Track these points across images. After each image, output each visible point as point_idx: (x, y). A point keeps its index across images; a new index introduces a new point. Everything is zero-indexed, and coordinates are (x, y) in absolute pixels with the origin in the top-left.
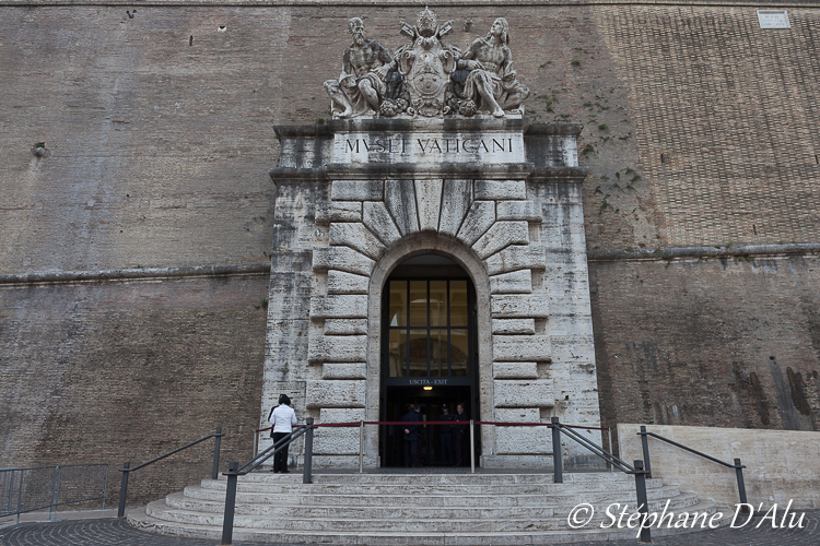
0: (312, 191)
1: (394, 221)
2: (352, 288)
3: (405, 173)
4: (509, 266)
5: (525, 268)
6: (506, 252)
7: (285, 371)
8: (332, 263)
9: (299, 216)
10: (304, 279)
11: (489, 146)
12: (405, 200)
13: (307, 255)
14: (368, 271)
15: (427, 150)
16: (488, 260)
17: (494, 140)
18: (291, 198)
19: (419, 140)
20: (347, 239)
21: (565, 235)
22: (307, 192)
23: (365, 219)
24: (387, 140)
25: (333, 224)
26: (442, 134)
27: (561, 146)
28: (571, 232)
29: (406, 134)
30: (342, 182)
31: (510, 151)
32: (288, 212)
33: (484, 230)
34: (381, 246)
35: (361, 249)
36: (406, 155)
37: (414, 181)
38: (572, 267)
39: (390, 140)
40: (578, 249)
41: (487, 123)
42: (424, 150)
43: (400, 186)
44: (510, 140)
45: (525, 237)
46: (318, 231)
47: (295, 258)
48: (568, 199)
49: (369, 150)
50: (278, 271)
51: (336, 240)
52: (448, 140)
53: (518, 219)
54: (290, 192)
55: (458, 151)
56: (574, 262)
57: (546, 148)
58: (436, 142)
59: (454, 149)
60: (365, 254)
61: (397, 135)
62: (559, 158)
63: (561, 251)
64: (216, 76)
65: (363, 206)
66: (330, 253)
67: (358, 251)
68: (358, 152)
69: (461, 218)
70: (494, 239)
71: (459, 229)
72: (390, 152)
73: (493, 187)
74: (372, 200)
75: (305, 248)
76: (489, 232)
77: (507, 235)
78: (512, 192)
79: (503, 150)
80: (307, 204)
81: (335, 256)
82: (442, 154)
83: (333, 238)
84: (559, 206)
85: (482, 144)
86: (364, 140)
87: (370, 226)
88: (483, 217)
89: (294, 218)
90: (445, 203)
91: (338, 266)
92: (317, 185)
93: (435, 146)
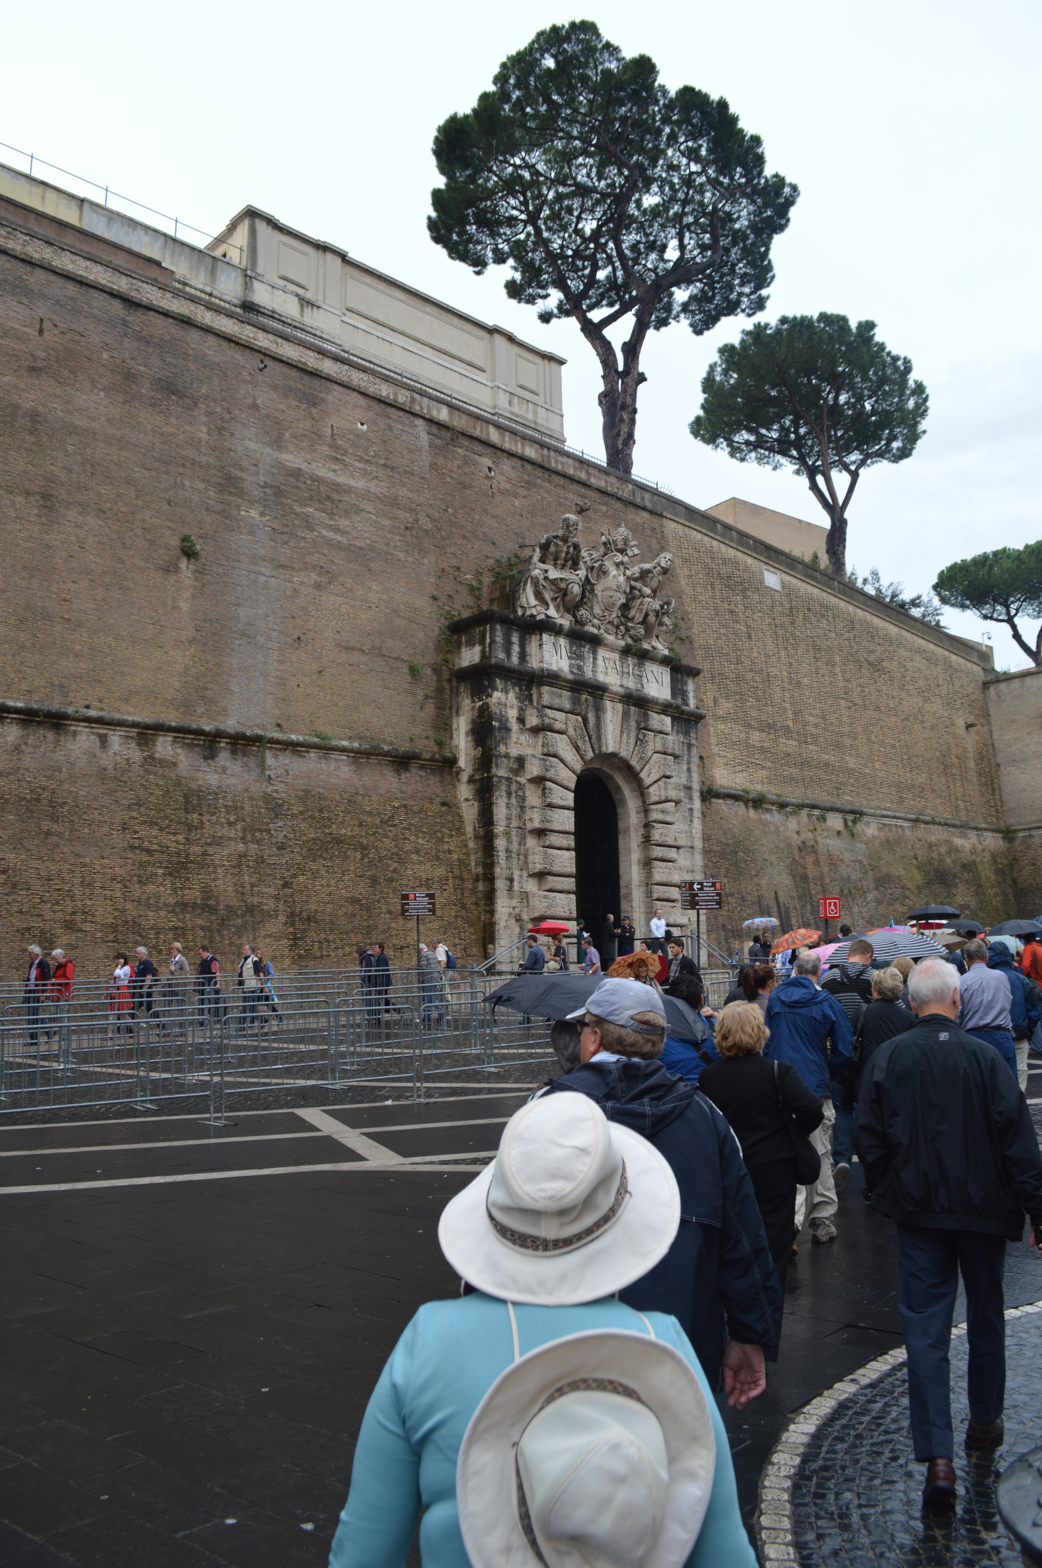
0: (521, 690)
1: (590, 738)
2: (562, 802)
3: (598, 691)
4: (663, 798)
5: (670, 801)
6: (661, 783)
7: (511, 880)
8: (549, 775)
9: (512, 714)
10: (521, 787)
11: (650, 676)
12: (598, 719)
13: (521, 761)
15: (610, 670)
16: (651, 790)
17: (652, 671)
18: (504, 695)
19: (603, 657)
20: (559, 751)
21: (689, 772)
22: (517, 691)
23: (569, 734)
24: (582, 650)
25: (547, 733)
26: (618, 656)
27: (686, 685)
28: (693, 770)
29: (595, 649)
30: (551, 688)
31: (662, 685)
32: (503, 710)
33: (647, 760)
34: (582, 763)
35: (569, 764)
36: (595, 671)
37: (604, 700)
38: (693, 804)
39: (584, 652)
40: (696, 787)
41: (652, 654)
42: (607, 669)
43: (594, 703)
44: (662, 674)
45: (672, 771)
46: (527, 736)
47: (511, 763)
48: (692, 740)
49: (569, 658)
50: (500, 775)
51: (551, 750)
52: (623, 663)
53: (668, 753)
54: (504, 688)
55: (629, 676)
56: (694, 799)
57: (676, 684)
58: (615, 662)
59: (627, 673)
60: (570, 770)
61: (588, 647)
62: (684, 697)
63: (686, 788)
64: (367, 495)
65: (567, 718)
66: (547, 764)
67: (566, 765)
68: (561, 658)
69: (634, 745)
70: (654, 770)
71: (632, 756)
72: (584, 664)
73: (653, 718)
74: (573, 713)
75: (519, 753)
76: (650, 762)
77: (662, 767)
78: (664, 727)
79: (658, 682)
80: (518, 705)
81: (551, 768)
82: (619, 677)
83: (549, 748)
84: (685, 744)
85: (645, 673)
86: (565, 646)
87: (574, 741)
88: (647, 747)
89: (508, 718)
90: (624, 729)
91: (554, 779)
92: (525, 685)
93: (614, 666)
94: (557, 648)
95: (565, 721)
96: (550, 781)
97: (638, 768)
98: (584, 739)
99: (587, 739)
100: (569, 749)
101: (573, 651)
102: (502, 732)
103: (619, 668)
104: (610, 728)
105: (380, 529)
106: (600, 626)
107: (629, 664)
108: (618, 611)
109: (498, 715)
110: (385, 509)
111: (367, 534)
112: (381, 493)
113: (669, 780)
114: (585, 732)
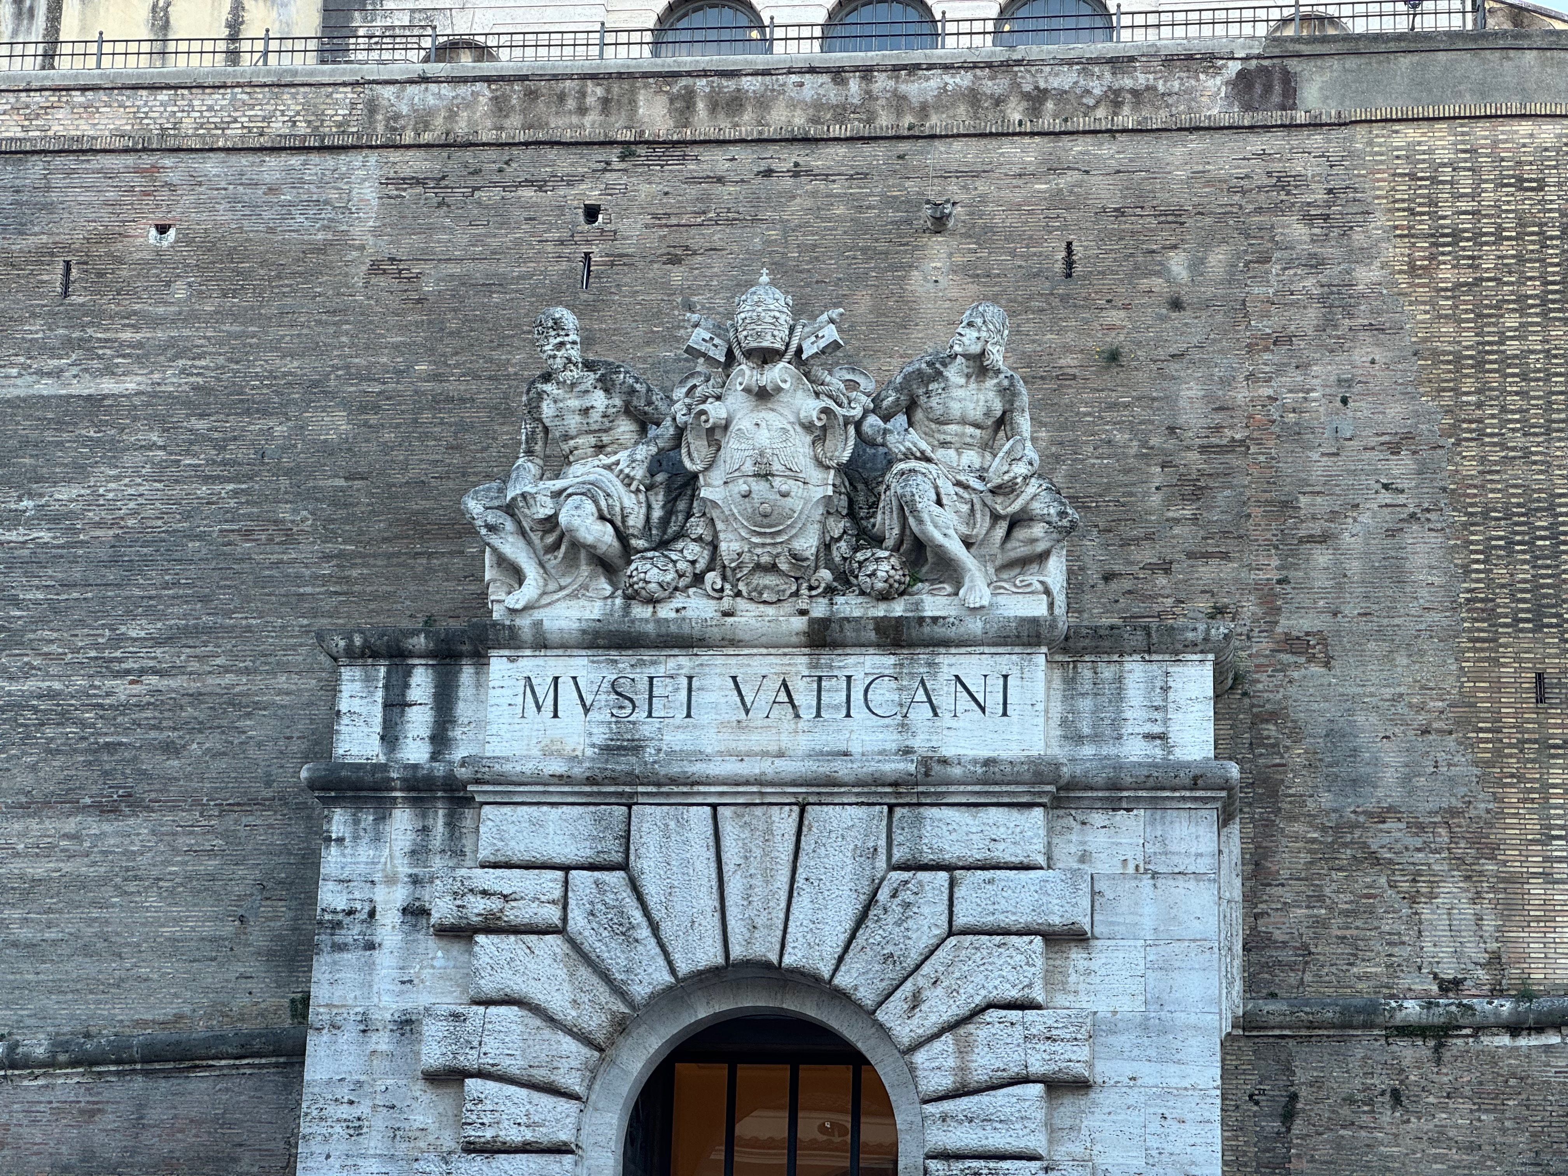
0: (425, 825)
1: (655, 931)
2: (529, 1134)
3: (687, 785)
4: (980, 1076)
5: (1026, 1080)
6: (974, 1030)
8: (473, 1059)
11: (944, 699)
13: (408, 1027)
14: (573, 1081)
15: (759, 712)
16: (920, 1057)
17: (957, 677)
18: (365, 852)
19: (734, 678)
20: (518, 985)
21: (1159, 974)
22: (411, 836)
23: (571, 926)
24: (641, 677)
25: (481, 939)
26: (804, 660)
27: (1166, 689)
28: (1177, 964)
29: (698, 661)
30: (506, 809)
31: (1005, 714)
32: (357, 895)
33: (910, 963)
34: (615, 1008)
35: (560, 1016)
36: (695, 726)
37: (714, 807)
38: (1173, 1075)
39: (651, 679)
40: (1193, 1019)
41: (936, 628)
42: (747, 712)
43: (672, 824)
44: (1005, 677)
45: (1030, 986)
46: (440, 954)
47: (374, 1037)
48: (1176, 859)
49: (587, 710)
50: (325, 1077)
51: (488, 985)
52: (820, 678)
53: (1014, 929)
54: (362, 834)
55: (848, 715)
56: (1179, 1062)
57: (1119, 695)
58: (785, 684)
59: (837, 707)
60: (569, 1032)
61: (672, 663)
62: (1157, 729)
63: (1144, 1027)
64: (148, 404)
65: (566, 882)
66: (470, 1029)
67: (551, 1020)
68: (556, 716)
69: (848, 925)
70: (939, 991)
71: (841, 959)
72: (650, 715)
73: (944, 828)
74: (592, 867)
75: (403, 1006)
76: (926, 969)
77: (979, 979)
78: (1001, 846)
79: (983, 709)
80: (410, 871)
81: (485, 1039)
82: (801, 724)
83: (482, 982)
84: (1147, 881)
85: (921, 691)
86: (574, 678)
87: (586, 947)
88: (910, 923)
89: (372, 914)
90: (802, 881)
91: (492, 1069)
92: (441, 812)
93: (782, 697)
94: (543, 688)
95: (557, 894)
96: (481, 1074)
97: (866, 995)
98: (627, 935)
99: (644, 932)
100: (562, 973)
101: (606, 685)
102: (346, 956)
103: (805, 698)
104: (734, 887)
105: (177, 482)
106: (722, 590)
107: (849, 678)
108: (831, 521)
109: (334, 912)
110: (201, 425)
111: (132, 505)
112: (196, 388)
113: (1014, 1015)
114: (637, 916)
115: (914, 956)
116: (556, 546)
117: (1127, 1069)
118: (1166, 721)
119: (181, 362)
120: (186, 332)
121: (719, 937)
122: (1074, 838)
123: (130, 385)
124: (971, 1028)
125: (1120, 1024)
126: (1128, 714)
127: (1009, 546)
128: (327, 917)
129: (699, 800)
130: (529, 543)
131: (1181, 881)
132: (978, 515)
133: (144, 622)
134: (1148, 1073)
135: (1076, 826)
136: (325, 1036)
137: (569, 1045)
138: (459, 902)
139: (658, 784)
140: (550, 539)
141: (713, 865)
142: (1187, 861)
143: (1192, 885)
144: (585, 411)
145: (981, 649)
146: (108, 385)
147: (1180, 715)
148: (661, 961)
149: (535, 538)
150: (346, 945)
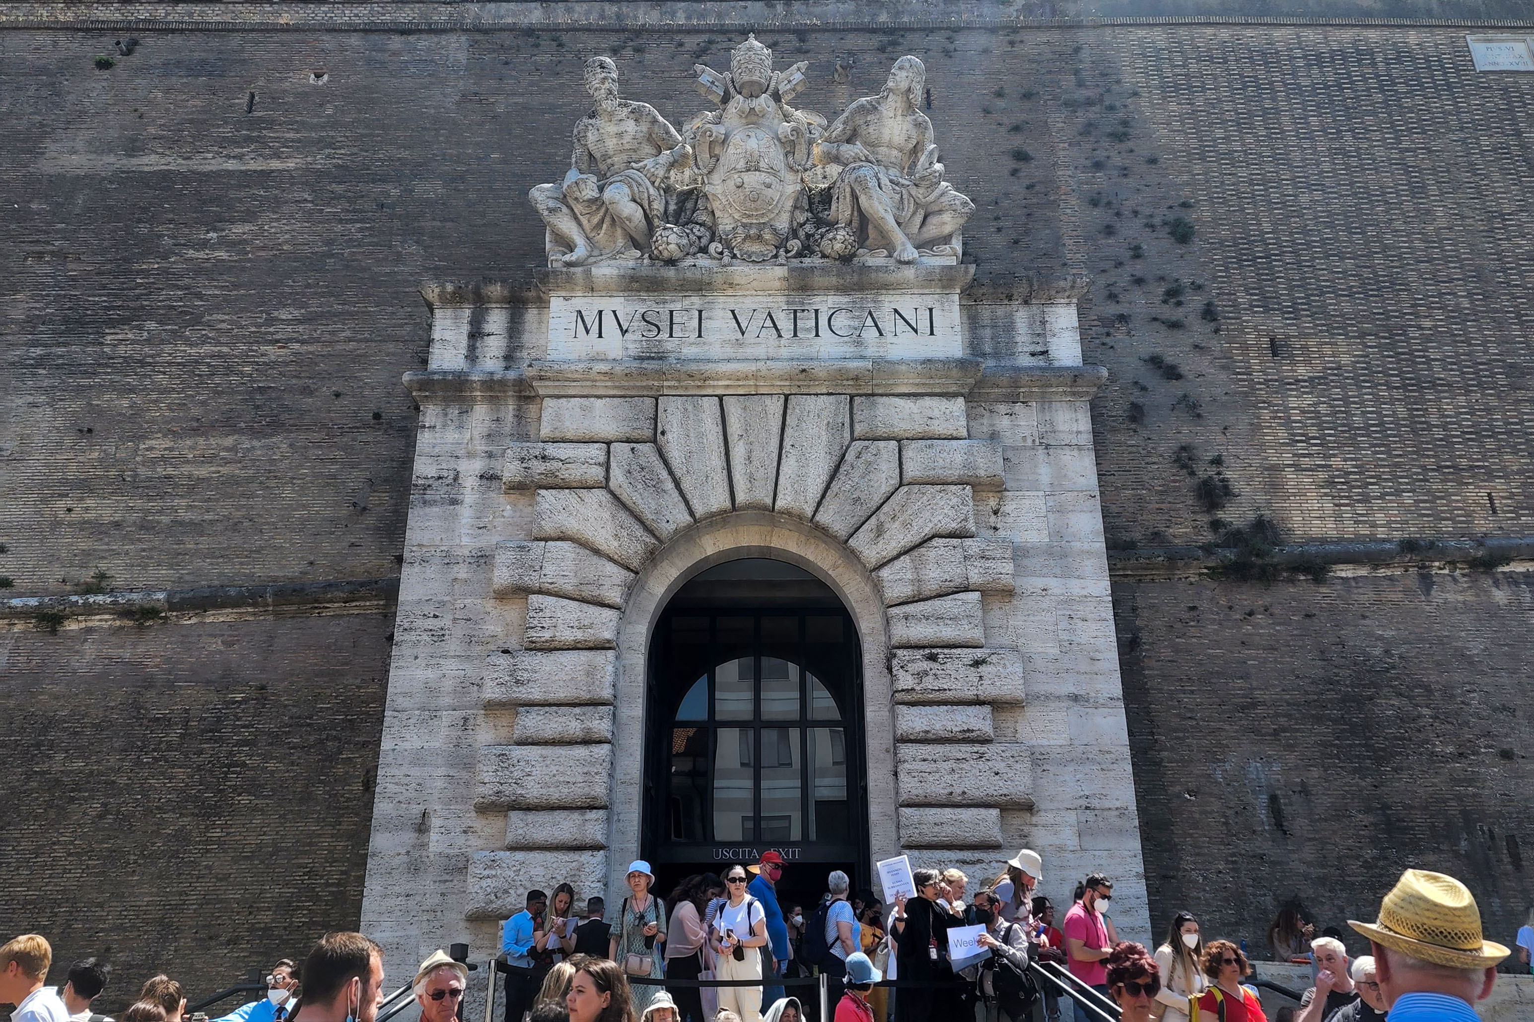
0: (498, 415)
1: (677, 485)
2: (579, 635)
3: (701, 380)
4: (930, 586)
5: (966, 589)
6: (926, 553)
7: (421, 829)
8: (536, 579)
10: (473, 616)
12: (701, 439)
13: (483, 561)
14: (615, 596)
16: (885, 573)
17: (896, 311)
18: (451, 436)
19: (733, 312)
20: (572, 525)
21: (1057, 515)
22: (487, 423)
23: (613, 484)
24: (664, 310)
25: (543, 492)
26: (784, 299)
27: (1043, 323)
28: (1071, 508)
29: (707, 299)
30: (563, 400)
31: (932, 333)
32: (444, 466)
33: (874, 505)
34: (648, 540)
35: (603, 547)
36: (704, 343)
37: (721, 398)
38: (1076, 587)
39: (671, 312)
40: (1086, 546)
41: (881, 275)
42: (743, 333)
43: (690, 408)
44: (931, 310)
45: (966, 520)
46: (508, 507)
47: (456, 568)
48: (1062, 436)
49: (624, 332)
50: (415, 598)
51: (548, 526)
52: (795, 311)
53: (950, 480)
54: (449, 422)
55: (817, 335)
56: (1079, 577)
57: (1010, 327)
58: (770, 315)
59: (808, 330)
60: (611, 559)
61: (687, 302)
62: (1039, 349)
63: (1049, 552)
64: (302, 176)
65: (608, 452)
66: (533, 557)
67: (597, 552)
68: (600, 336)
69: (825, 478)
70: (897, 524)
71: (819, 504)
72: (671, 336)
73: (893, 410)
74: (628, 441)
75: (479, 545)
76: (885, 508)
77: (927, 514)
78: (936, 422)
79: (916, 331)
80: (487, 449)
81: (545, 564)
82: (783, 341)
83: (543, 523)
84: (1041, 451)
85: (869, 318)
86: (614, 312)
87: (624, 497)
88: (872, 476)
89: (456, 479)
90: (789, 447)
91: (551, 587)
92: (511, 407)
93: (769, 323)
94: (591, 318)
95: (602, 458)
96: (540, 592)
97: (840, 527)
98: (657, 488)
99: (669, 485)
100: (606, 515)
101: (638, 316)
102: (435, 509)
103: (785, 323)
104: (738, 452)
105: (320, 222)
106: (721, 253)
107: (816, 311)
108: (797, 212)
109: (426, 478)
110: (339, 189)
111: (287, 236)
112: (337, 166)
113: (955, 541)
114: (664, 474)
115: (877, 499)
116: (599, 225)
117: (1039, 583)
118: (1046, 344)
119: (327, 151)
120: (331, 133)
121: (727, 488)
122: (985, 421)
123: (291, 164)
124: (922, 550)
125: (1031, 551)
126: (1018, 339)
127: (924, 229)
128: (420, 482)
129: (710, 391)
130: (580, 224)
131: (1067, 451)
132: (906, 202)
133: (291, 309)
134: (1055, 585)
135: (987, 414)
136: (417, 568)
137: (611, 568)
138: (524, 465)
139: (679, 381)
140: (596, 220)
141: (721, 437)
142: (1070, 437)
143: (1075, 453)
144: (620, 135)
145: (913, 291)
146: (275, 164)
147: (1055, 339)
148: (682, 506)
149: (584, 220)
150: (435, 501)
